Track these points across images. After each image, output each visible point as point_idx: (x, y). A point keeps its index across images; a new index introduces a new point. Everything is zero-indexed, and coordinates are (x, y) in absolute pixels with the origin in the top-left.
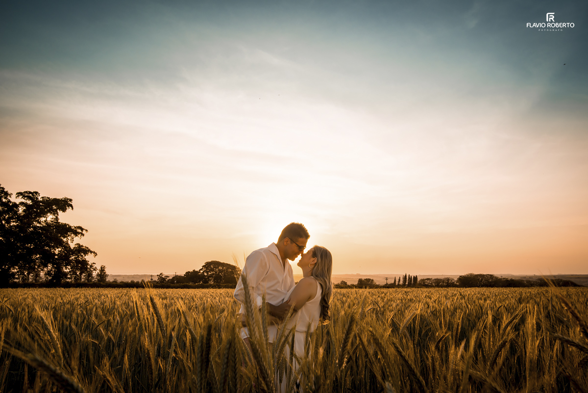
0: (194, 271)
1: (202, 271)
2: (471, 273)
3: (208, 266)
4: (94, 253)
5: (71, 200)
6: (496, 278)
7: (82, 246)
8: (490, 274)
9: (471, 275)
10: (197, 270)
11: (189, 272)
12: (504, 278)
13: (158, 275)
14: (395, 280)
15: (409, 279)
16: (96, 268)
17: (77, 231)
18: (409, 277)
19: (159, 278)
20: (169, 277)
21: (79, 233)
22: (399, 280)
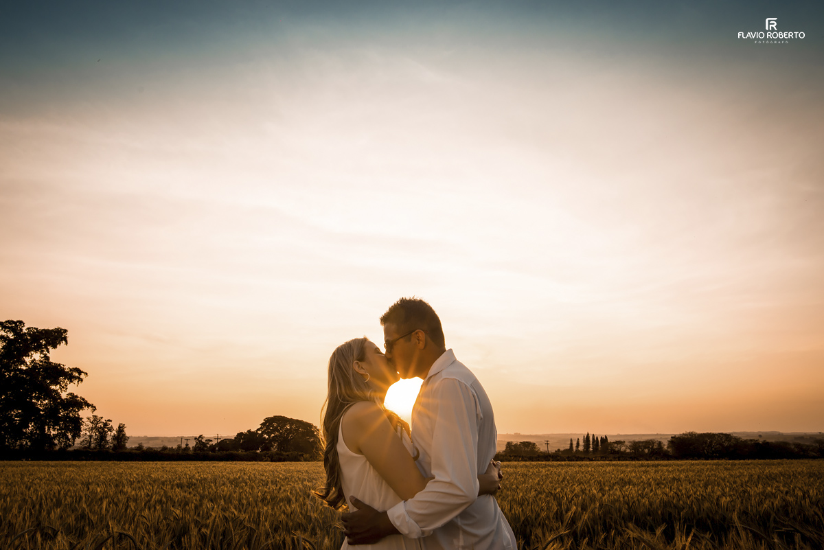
0: (249, 431)
1: (260, 432)
2: (691, 431)
3: (269, 422)
4: (92, 406)
5: (66, 331)
6: (737, 439)
7: (77, 397)
8: (724, 432)
9: (691, 434)
10: (253, 430)
11: (242, 433)
12: (751, 440)
13: (196, 438)
14: (571, 444)
15: (593, 442)
16: (112, 427)
17: (74, 375)
18: (593, 439)
19: (197, 443)
20: (211, 441)
21: (75, 378)
22: (578, 444)
